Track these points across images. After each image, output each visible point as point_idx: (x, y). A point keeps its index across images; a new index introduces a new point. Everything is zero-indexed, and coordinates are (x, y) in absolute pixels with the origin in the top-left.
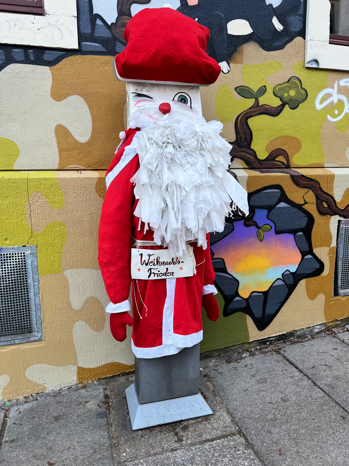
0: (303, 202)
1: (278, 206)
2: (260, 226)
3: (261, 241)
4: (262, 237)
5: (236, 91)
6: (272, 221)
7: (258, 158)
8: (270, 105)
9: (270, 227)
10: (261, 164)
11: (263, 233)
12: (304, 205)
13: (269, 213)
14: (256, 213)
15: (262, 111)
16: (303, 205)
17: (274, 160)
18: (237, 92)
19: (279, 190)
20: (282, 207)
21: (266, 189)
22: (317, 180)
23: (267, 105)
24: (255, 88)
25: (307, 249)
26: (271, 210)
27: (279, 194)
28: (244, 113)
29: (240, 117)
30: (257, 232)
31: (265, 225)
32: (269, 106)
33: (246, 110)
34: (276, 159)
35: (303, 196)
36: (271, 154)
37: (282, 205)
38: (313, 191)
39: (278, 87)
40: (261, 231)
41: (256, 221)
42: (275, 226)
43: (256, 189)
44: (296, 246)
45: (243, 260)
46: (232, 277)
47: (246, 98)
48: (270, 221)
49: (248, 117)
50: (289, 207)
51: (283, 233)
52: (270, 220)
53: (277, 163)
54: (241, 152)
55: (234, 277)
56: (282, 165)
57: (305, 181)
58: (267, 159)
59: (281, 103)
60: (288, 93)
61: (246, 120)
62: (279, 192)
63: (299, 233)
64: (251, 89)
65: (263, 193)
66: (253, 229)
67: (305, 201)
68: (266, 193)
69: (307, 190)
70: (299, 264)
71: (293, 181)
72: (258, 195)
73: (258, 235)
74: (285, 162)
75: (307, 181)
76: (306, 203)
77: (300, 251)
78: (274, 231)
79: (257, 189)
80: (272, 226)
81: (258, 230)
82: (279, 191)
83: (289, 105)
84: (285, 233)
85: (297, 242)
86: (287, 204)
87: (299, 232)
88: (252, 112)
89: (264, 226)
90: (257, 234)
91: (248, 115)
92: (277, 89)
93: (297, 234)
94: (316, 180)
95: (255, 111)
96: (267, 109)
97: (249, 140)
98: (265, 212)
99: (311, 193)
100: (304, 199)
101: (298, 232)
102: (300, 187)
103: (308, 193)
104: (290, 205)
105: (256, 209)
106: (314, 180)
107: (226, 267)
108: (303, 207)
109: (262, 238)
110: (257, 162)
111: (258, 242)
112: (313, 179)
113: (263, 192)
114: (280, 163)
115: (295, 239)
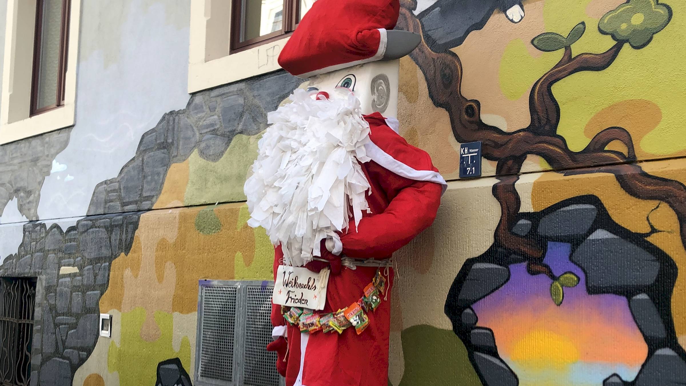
0: (648, 230)
1: (592, 237)
2: (556, 274)
3: (559, 305)
4: (561, 296)
5: (533, 45)
6: (579, 266)
7: (569, 150)
8: (593, 53)
9: (576, 279)
10: (574, 160)
11: (563, 289)
12: (650, 236)
13: (573, 251)
14: (549, 250)
15: (576, 66)
16: (648, 235)
17: (601, 149)
18: (535, 46)
19: (593, 205)
20: (600, 238)
21: (568, 205)
22: (678, 181)
23: (587, 54)
24: (564, 32)
25: (661, 333)
26: (578, 245)
27: (595, 213)
28: (544, 78)
29: (539, 84)
30: (552, 285)
31: (566, 273)
32: (591, 54)
33: (549, 71)
34: (606, 148)
35: (646, 216)
36: (595, 140)
37: (601, 234)
38: (671, 206)
39: (608, 18)
40: (559, 286)
41: (548, 264)
42: (586, 276)
43: (549, 206)
44: (634, 323)
45: (526, 338)
46: (506, 368)
47: (549, 51)
48: (576, 266)
49: (552, 81)
50: (615, 238)
51: (604, 292)
52: (575, 263)
53: (608, 154)
54: (540, 142)
55: (511, 368)
56: (618, 158)
57: (650, 184)
58: (587, 150)
59: (615, 43)
60: (628, 21)
61: (548, 87)
62: (593, 209)
63: (640, 295)
64: (557, 34)
65: (563, 211)
66: (543, 279)
67: (652, 227)
68: (568, 211)
69: (657, 202)
70: (643, 366)
71: (622, 187)
72: (552, 216)
73: (552, 293)
74: (624, 150)
75: (656, 184)
76: (654, 230)
77: (644, 335)
78: (584, 288)
79: (551, 205)
80: (580, 276)
81: (553, 283)
82: (593, 207)
83: (630, 43)
84: (608, 292)
85: (635, 315)
86: (610, 232)
87: (639, 293)
88: (560, 71)
89: (563, 274)
90: (551, 290)
91: (554, 78)
92: (606, 21)
93: (634, 298)
94: (676, 181)
95: (565, 69)
96: (586, 60)
97: (554, 122)
98: (565, 248)
99: (665, 208)
100: (650, 223)
101: (637, 294)
102: (638, 197)
103: (658, 209)
104: (617, 235)
105: (549, 242)
106: (672, 181)
107: (496, 346)
108: (648, 239)
109: (561, 298)
110: (567, 158)
111: (553, 306)
112: (670, 180)
113: (562, 209)
114: (613, 155)
115: (630, 306)
